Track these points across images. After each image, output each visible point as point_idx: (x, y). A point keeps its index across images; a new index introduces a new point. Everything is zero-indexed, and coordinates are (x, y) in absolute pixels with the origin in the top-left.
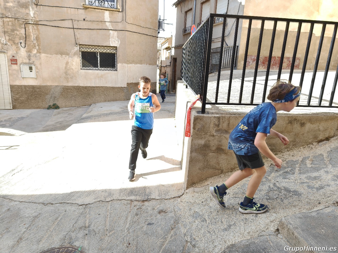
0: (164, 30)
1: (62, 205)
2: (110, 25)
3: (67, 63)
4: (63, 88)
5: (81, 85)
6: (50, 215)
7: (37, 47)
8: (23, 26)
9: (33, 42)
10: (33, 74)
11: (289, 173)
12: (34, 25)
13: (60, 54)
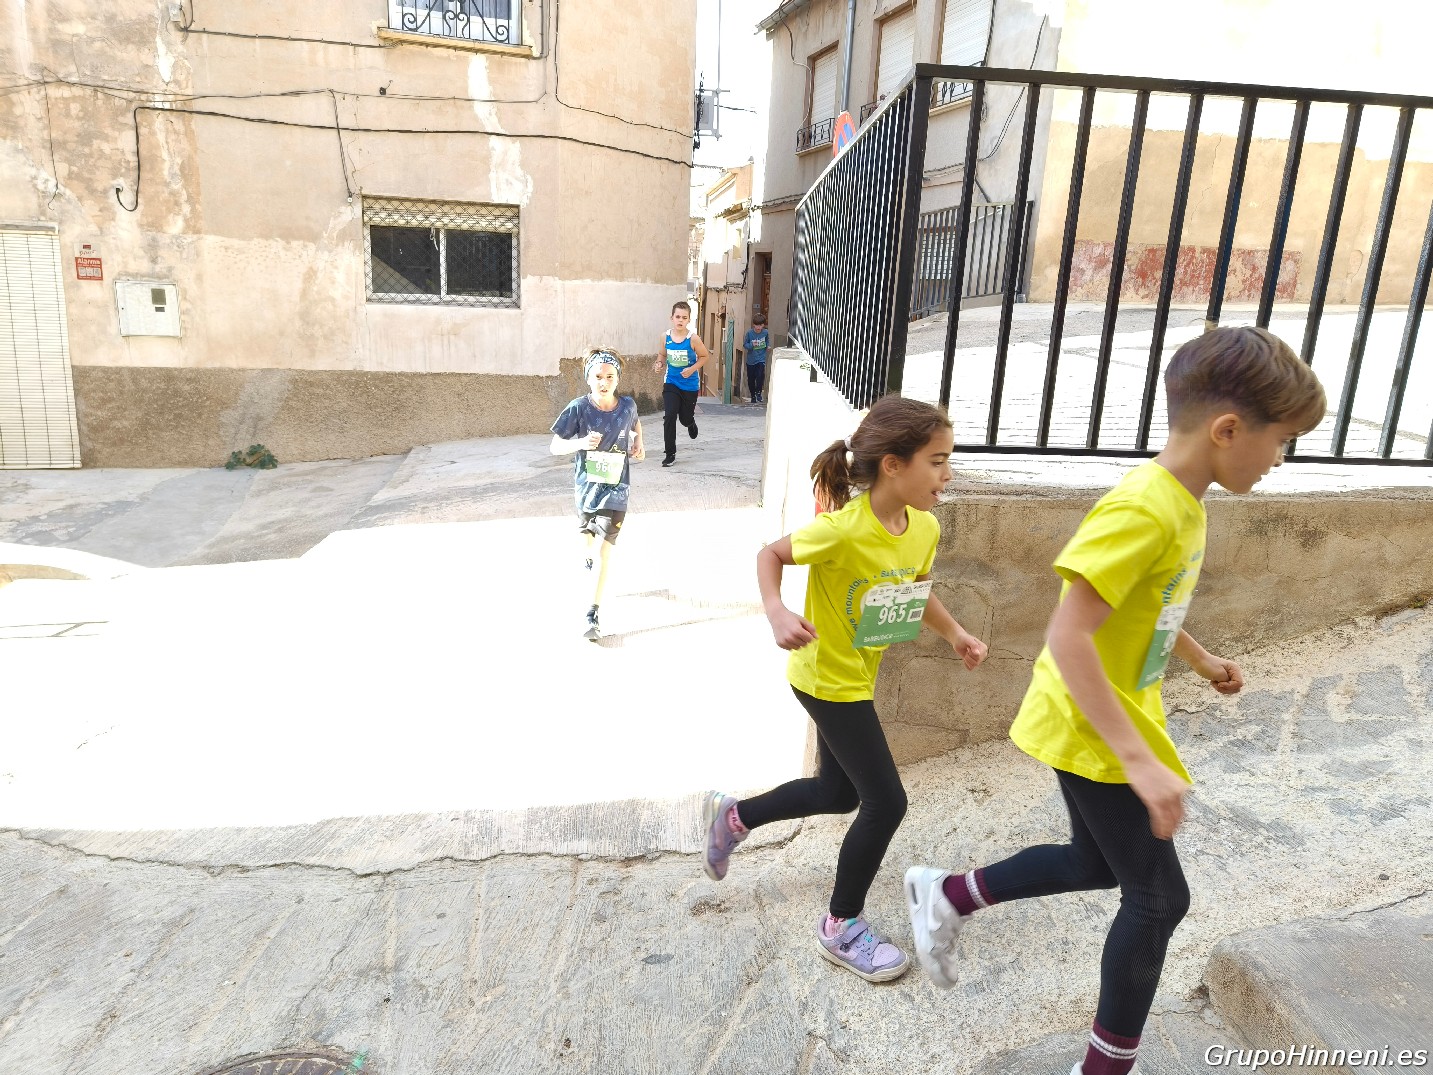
0: (718, 137)
1: (284, 872)
2: (490, 114)
3: (310, 275)
4: (294, 381)
5: (370, 366)
6: (234, 917)
7: (186, 209)
8: (129, 119)
9: (167, 184)
10: (168, 322)
11: (1252, 748)
12: (173, 117)
13: (281, 236)
